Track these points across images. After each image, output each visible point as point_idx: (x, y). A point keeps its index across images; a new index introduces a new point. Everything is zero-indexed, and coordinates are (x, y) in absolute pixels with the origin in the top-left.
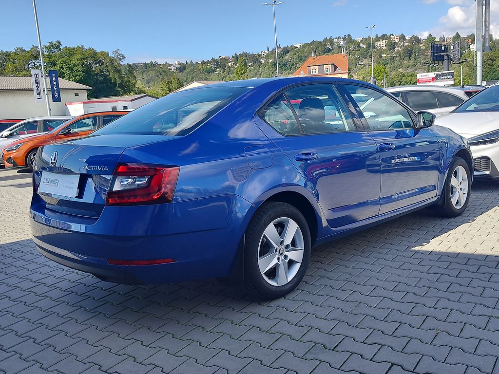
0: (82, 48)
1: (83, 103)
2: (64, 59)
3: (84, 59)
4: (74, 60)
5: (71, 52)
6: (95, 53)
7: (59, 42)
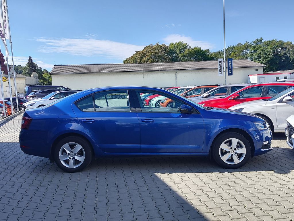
0: (275, 41)
1: (258, 75)
2: (262, 48)
3: (275, 47)
4: (269, 48)
5: (268, 43)
6: (283, 43)
7: (262, 39)
